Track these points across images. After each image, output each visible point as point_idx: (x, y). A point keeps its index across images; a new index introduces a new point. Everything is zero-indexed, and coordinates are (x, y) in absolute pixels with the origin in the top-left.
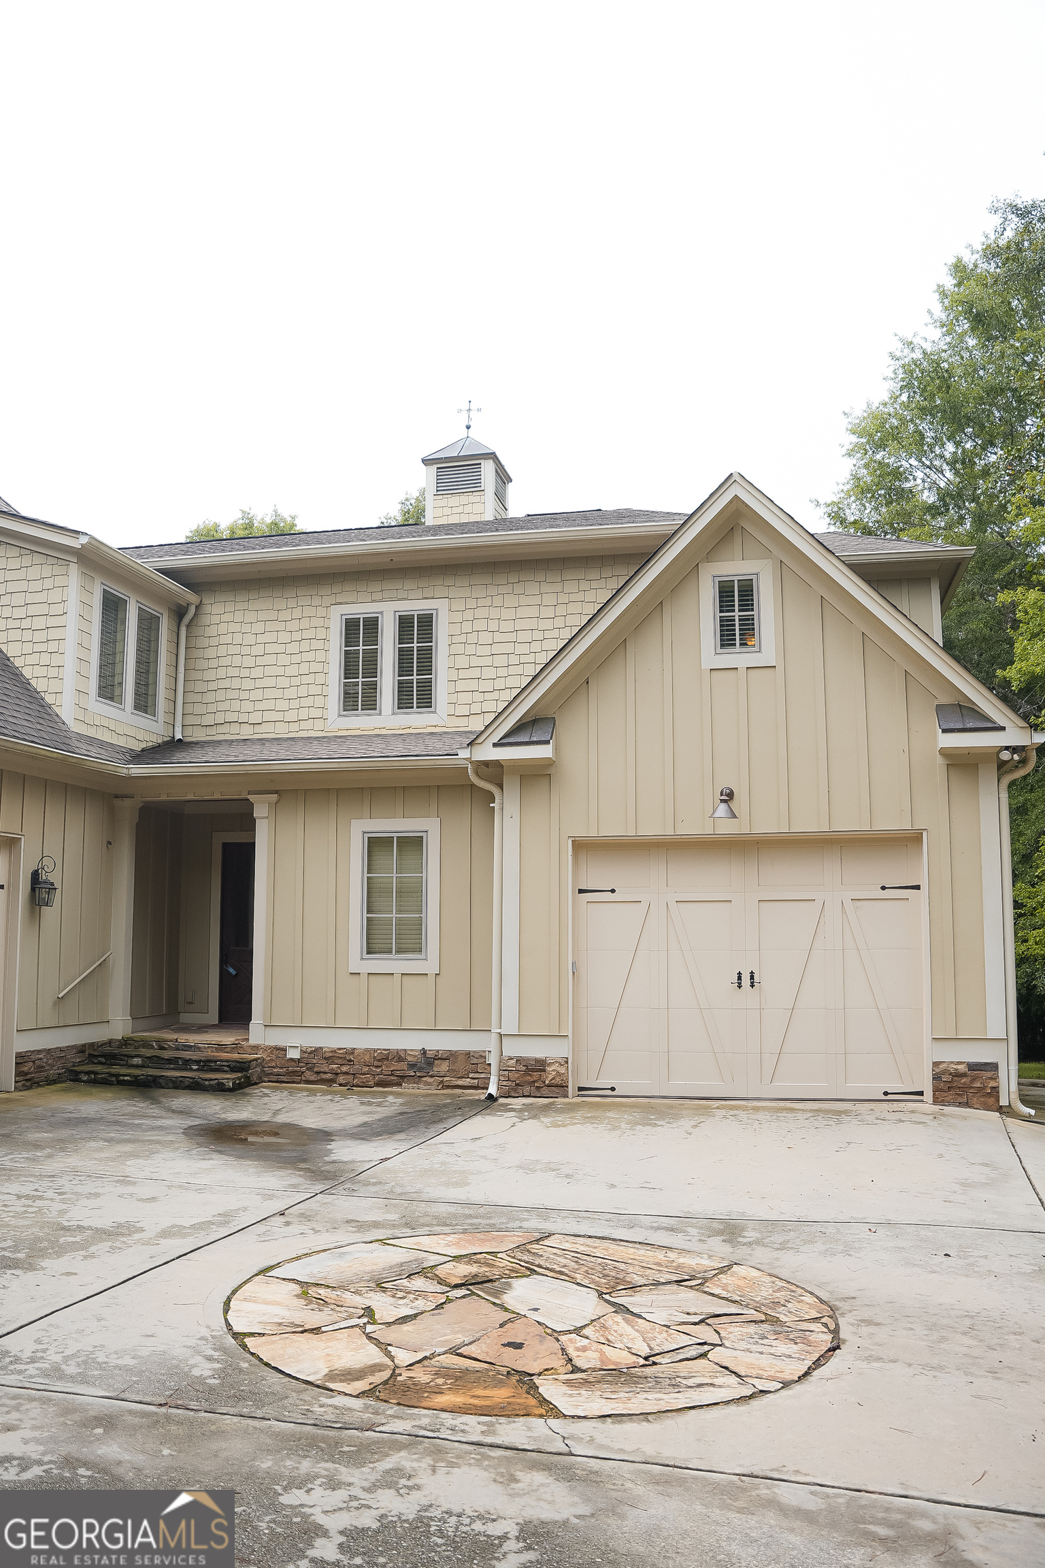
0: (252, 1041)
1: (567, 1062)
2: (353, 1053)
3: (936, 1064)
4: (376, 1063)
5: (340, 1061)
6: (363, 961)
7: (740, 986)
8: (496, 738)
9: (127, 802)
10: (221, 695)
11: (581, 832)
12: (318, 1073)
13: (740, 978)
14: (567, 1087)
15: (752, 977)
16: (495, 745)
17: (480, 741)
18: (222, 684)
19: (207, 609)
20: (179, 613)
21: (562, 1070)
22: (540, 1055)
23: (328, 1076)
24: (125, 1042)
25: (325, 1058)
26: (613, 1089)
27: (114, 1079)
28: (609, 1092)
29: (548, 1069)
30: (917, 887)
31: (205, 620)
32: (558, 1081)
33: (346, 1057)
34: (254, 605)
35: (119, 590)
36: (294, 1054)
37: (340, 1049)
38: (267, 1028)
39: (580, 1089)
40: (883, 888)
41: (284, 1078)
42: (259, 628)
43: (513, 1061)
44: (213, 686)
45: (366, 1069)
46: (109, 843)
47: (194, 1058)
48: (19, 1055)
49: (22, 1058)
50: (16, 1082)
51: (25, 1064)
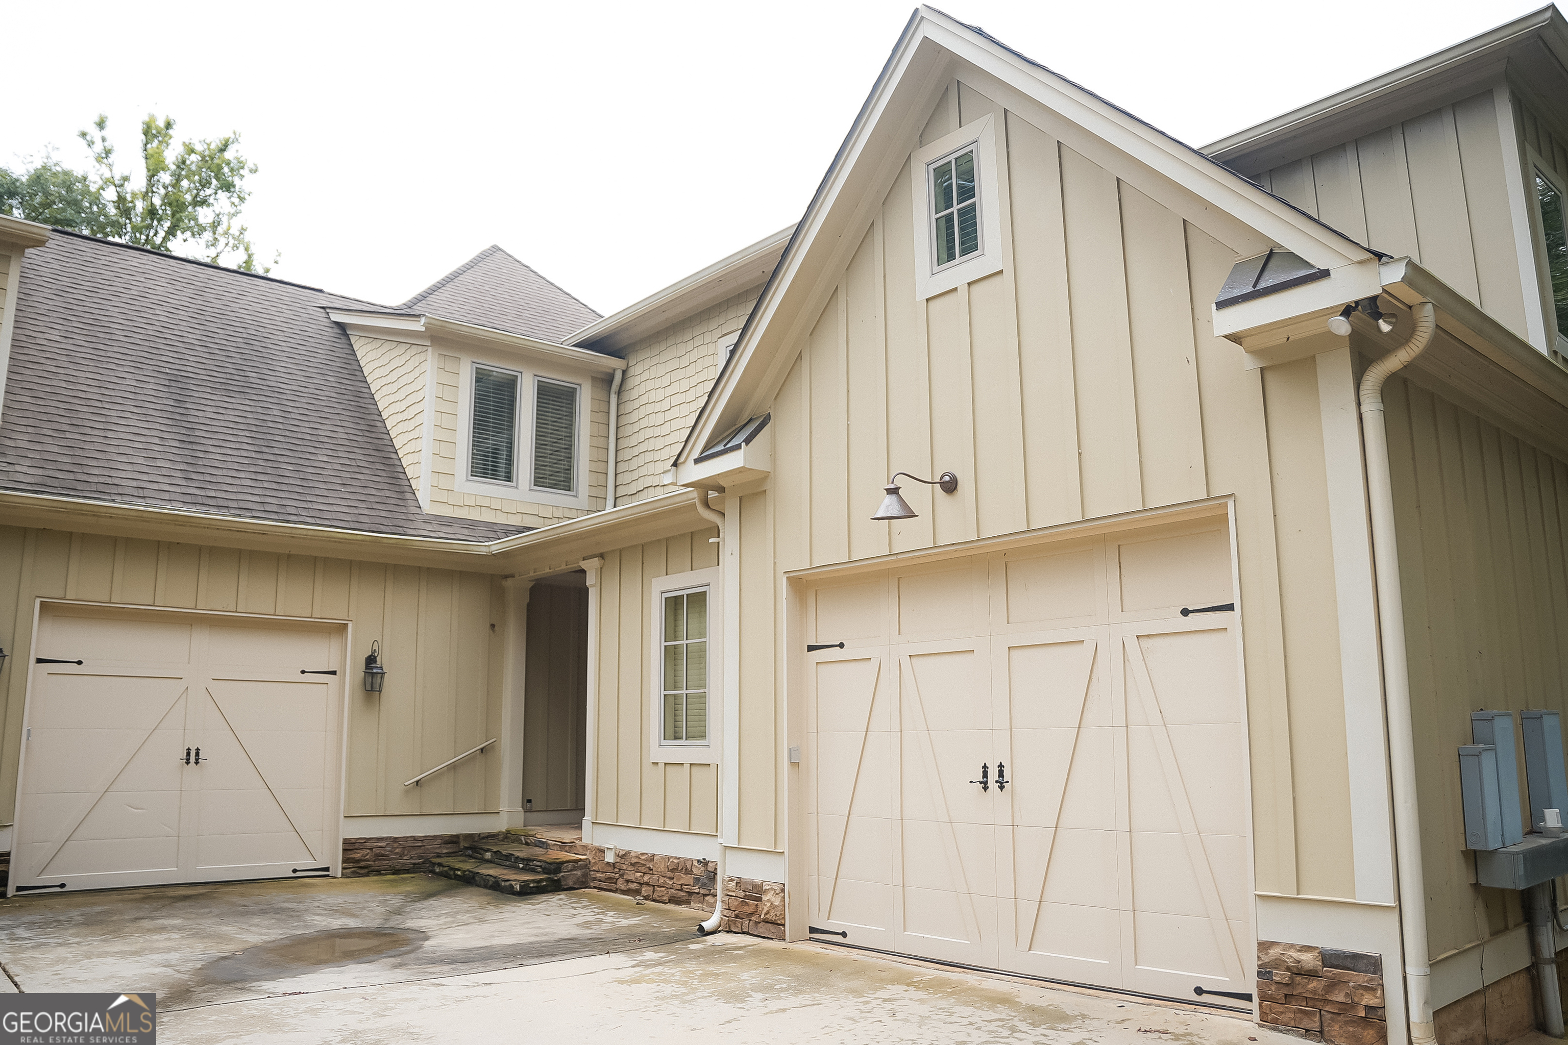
0: (586, 841)
1: (783, 890)
2: (652, 860)
3: (1264, 946)
4: (670, 874)
5: (643, 869)
6: (661, 749)
7: (986, 788)
8: (696, 454)
12: (628, 881)
14: (784, 925)
16: (697, 461)
17: (682, 459)
20: (605, 381)
21: (777, 902)
22: (757, 878)
23: (634, 886)
24: (508, 837)
25: (632, 864)
26: (844, 934)
27: (452, 873)
28: (839, 939)
29: (765, 898)
30: (1230, 607)
31: (631, 383)
32: (771, 916)
33: (645, 863)
34: (665, 357)
36: (610, 858)
37: (643, 854)
38: (596, 826)
39: (813, 930)
40: (1185, 612)
41: (603, 885)
42: (666, 381)
43: (734, 884)
45: (661, 880)
46: (493, 626)
47: (521, 855)
48: (346, 842)
49: (350, 846)
50: (343, 868)
51: (358, 851)
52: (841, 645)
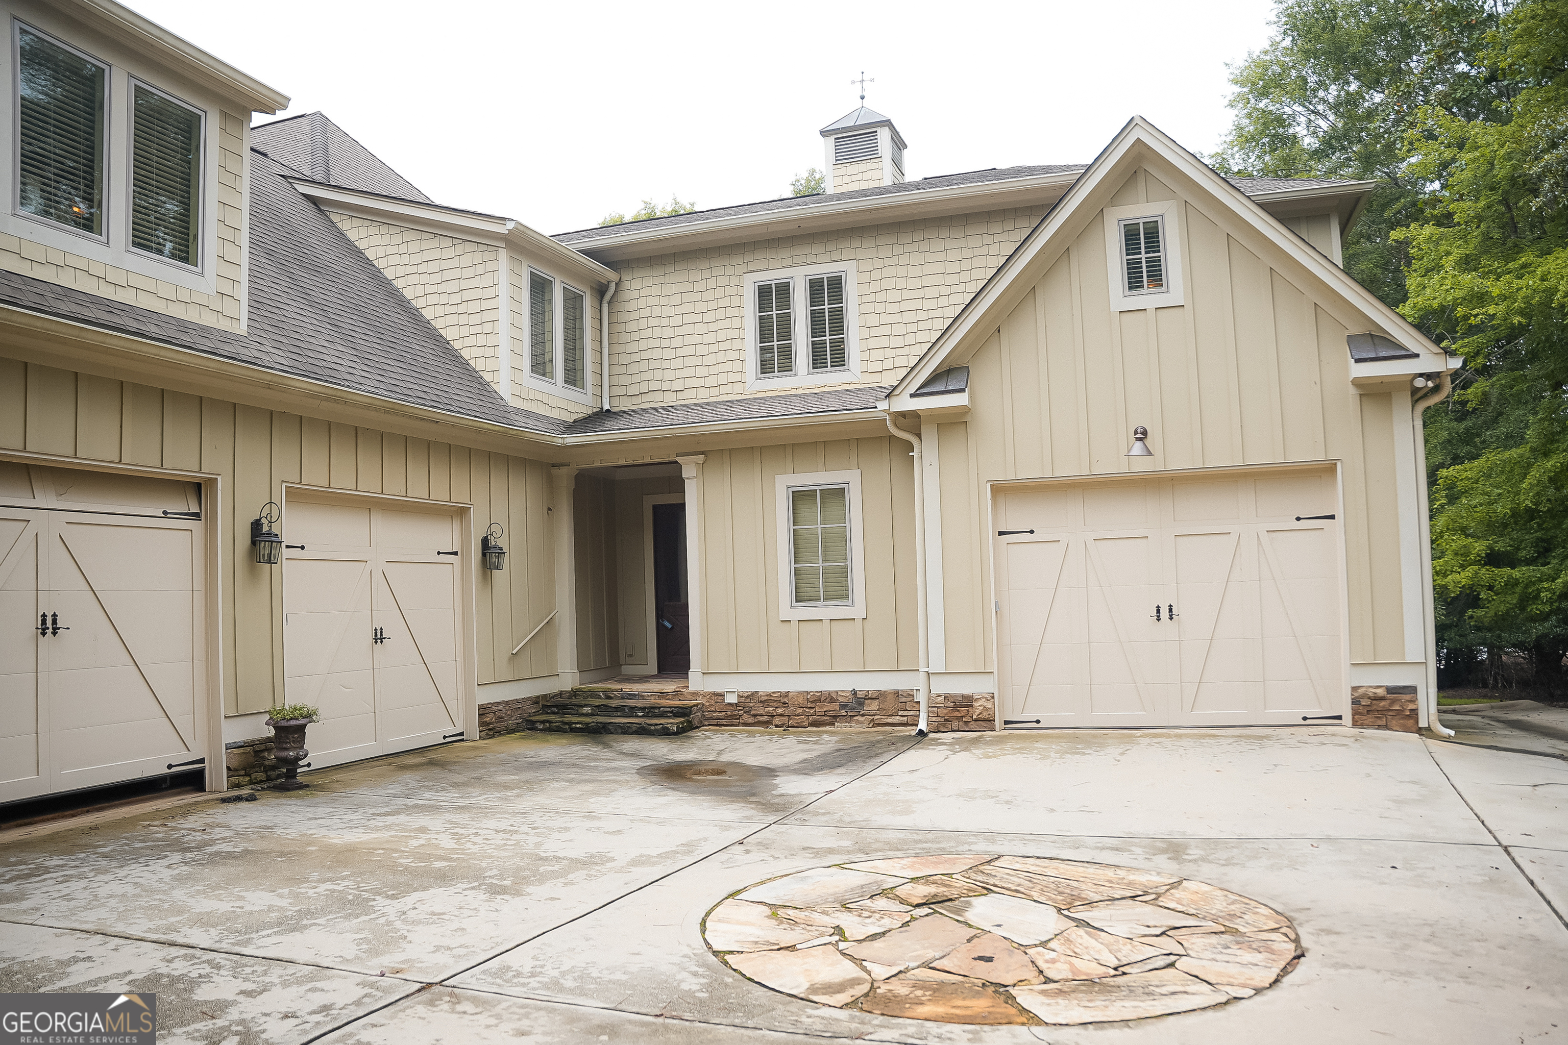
0: (692, 689)
1: (993, 698)
2: (787, 696)
3: (1354, 689)
4: (809, 705)
5: (775, 704)
6: (793, 609)
7: (1159, 620)
8: (912, 389)
9: (564, 470)
10: (644, 366)
11: (999, 476)
12: (755, 716)
13: (1158, 611)
14: (994, 721)
15: (1171, 610)
16: (912, 396)
17: (897, 392)
18: (645, 355)
19: (626, 285)
20: (600, 291)
21: (989, 705)
22: (967, 691)
23: (765, 718)
24: (574, 693)
25: (761, 702)
26: (1038, 722)
27: (567, 727)
28: (1035, 725)
29: (975, 704)
30: (1332, 517)
31: (625, 295)
32: (985, 715)
33: (781, 699)
35: (545, 272)
36: (731, 699)
37: (774, 693)
38: (705, 675)
39: (1006, 722)
40: (1298, 519)
41: (724, 722)
42: (676, 300)
43: (942, 698)
44: (636, 357)
45: (800, 711)
46: (549, 509)
47: (639, 705)
48: (481, 707)
49: (484, 710)
50: (480, 731)
51: (488, 715)
52: (1032, 532)
